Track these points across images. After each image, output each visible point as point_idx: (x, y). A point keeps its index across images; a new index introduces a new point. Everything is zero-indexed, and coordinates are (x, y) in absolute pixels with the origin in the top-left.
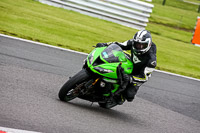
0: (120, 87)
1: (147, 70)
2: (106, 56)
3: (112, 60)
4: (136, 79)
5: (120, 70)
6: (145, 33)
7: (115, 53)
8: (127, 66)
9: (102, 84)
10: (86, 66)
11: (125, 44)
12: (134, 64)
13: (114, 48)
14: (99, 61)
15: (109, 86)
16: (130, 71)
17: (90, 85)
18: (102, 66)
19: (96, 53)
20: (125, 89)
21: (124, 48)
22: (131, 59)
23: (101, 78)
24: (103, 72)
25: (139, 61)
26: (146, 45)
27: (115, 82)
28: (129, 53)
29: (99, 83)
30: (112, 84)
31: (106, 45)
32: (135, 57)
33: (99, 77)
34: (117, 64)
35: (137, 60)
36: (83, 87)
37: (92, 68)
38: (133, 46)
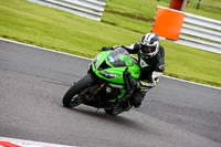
0: (127, 93)
1: (155, 75)
2: (112, 60)
3: (119, 64)
4: (143, 83)
5: (126, 75)
6: (153, 35)
7: (122, 57)
8: (134, 71)
9: (108, 90)
10: (91, 71)
11: (132, 47)
12: (141, 69)
13: (121, 52)
14: (104, 66)
15: (116, 92)
16: (137, 76)
17: (95, 90)
18: (107, 70)
19: (101, 57)
20: (131, 94)
21: (130, 51)
22: (138, 63)
23: (107, 84)
24: (109, 77)
25: (146, 65)
26: (153, 49)
27: (121, 87)
28: (136, 56)
29: (104, 88)
30: (118, 89)
31: (112, 49)
32: (142, 61)
33: (105, 82)
34: (123, 69)
35: (144, 65)
36: (88, 93)
37: (97, 73)
38: (140, 50)
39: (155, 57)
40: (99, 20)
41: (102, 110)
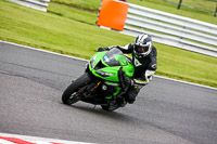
0: (122, 90)
1: (148, 73)
2: (108, 60)
3: (114, 64)
4: (137, 81)
5: (121, 74)
6: (146, 37)
7: (117, 57)
8: (128, 70)
9: (104, 88)
10: (88, 70)
11: (126, 47)
12: (135, 68)
13: (116, 52)
14: (100, 65)
15: (111, 89)
16: (131, 74)
17: (92, 88)
22: (132, 62)
23: (103, 82)
24: (104, 76)
25: (140, 64)
26: (146, 49)
27: (116, 85)
28: (130, 56)
29: (101, 86)
30: (114, 87)
31: (108, 49)
32: (136, 60)
33: (101, 80)
34: (118, 68)
35: (138, 64)
36: (85, 91)
37: (94, 72)
38: (134, 50)
39: (148, 57)
40: (45, 10)
41: (99, 106)
